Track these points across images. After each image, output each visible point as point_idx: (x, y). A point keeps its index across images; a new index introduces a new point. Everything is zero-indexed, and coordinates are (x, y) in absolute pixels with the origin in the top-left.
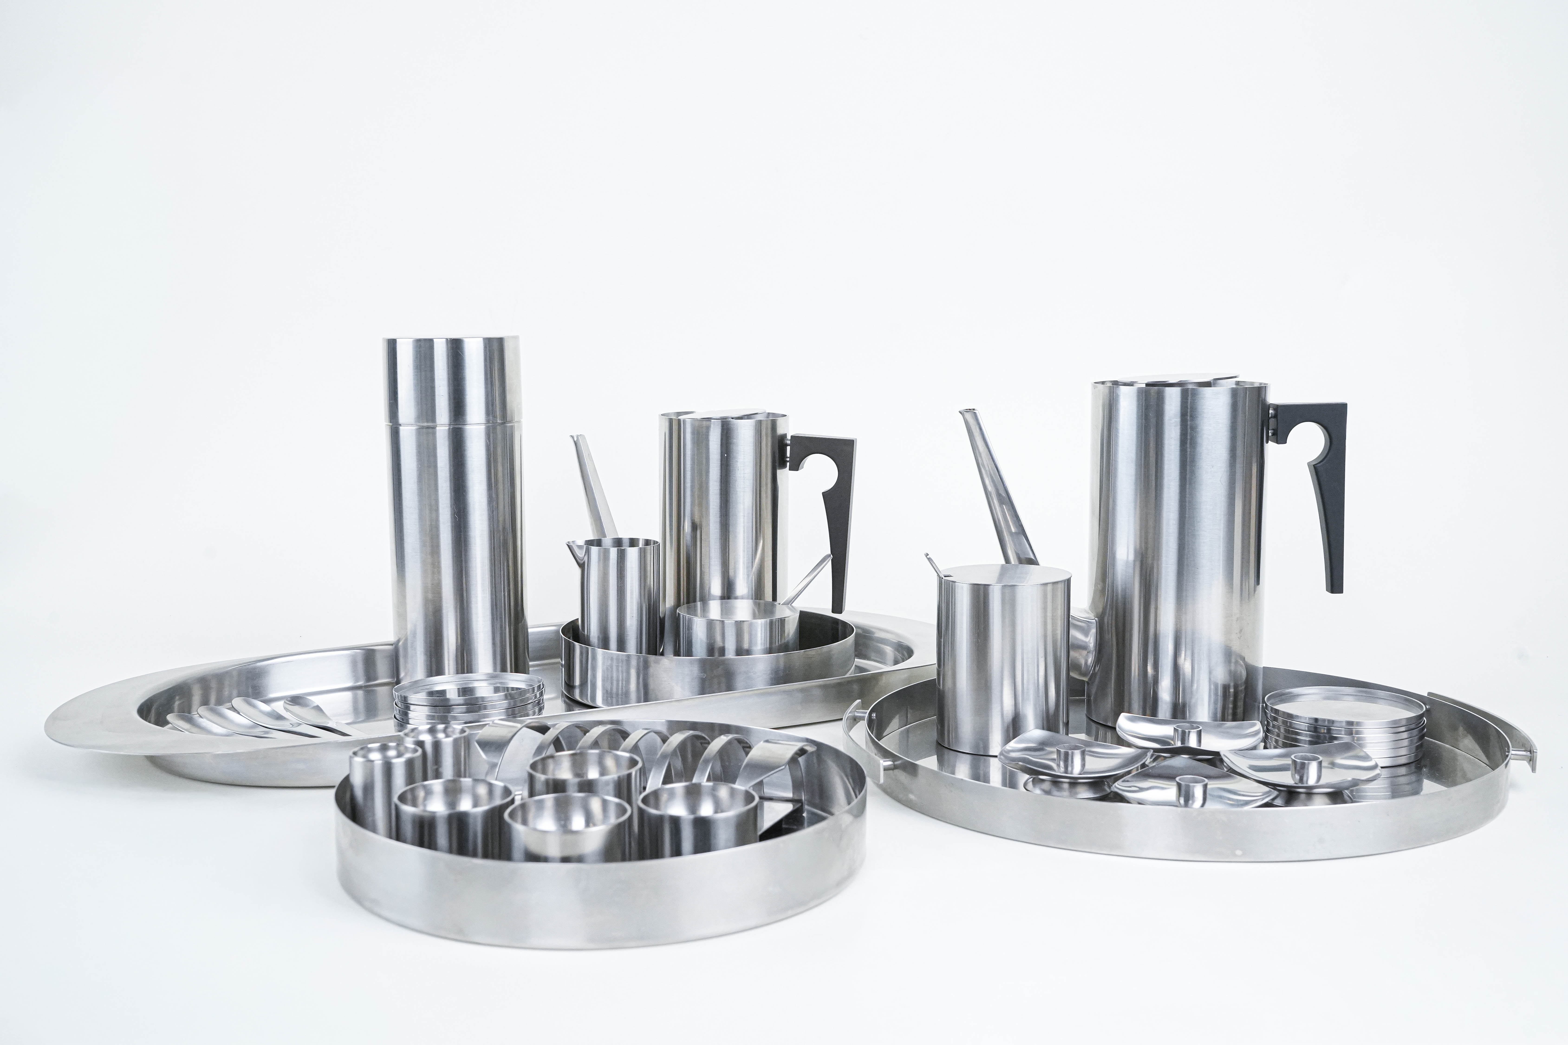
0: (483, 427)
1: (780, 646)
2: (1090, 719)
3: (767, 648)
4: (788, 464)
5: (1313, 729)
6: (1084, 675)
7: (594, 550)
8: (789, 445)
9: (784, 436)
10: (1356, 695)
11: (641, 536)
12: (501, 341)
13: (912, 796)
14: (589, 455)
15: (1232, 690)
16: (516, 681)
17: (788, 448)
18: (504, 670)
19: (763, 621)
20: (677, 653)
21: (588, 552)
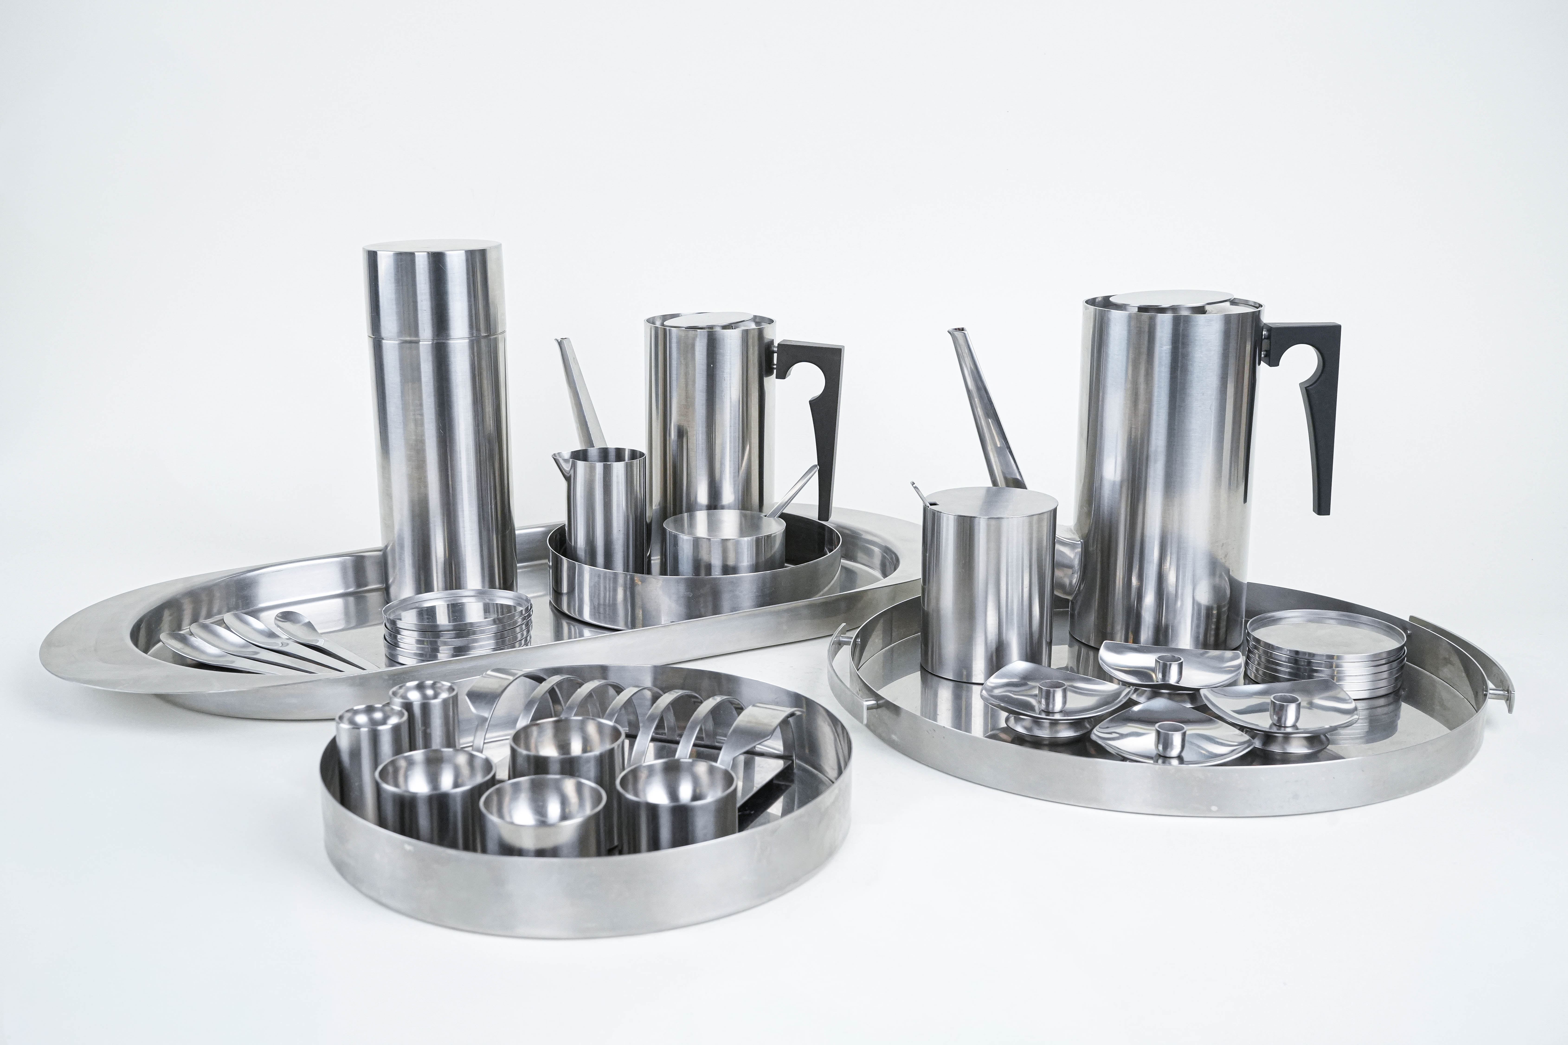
0: (467, 341)
1: (767, 561)
2: (1072, 636)
3: (753, 565)
4: (775, 371)
5: (1294, 662)
6: (1070, 594)
7: (580, 464)
8: (776, 353)
9: (772, 342)
10: (1338, 619)
11: (628, 445)
12: (483, 252)
13: (894, 737)
14: (575, 358)
15: (1215, 612)
16: (504, 597)
17: (775, 355)
18: (492, 586)
19: (749, 538)
20: (663, 572)
21: (574, 466)
